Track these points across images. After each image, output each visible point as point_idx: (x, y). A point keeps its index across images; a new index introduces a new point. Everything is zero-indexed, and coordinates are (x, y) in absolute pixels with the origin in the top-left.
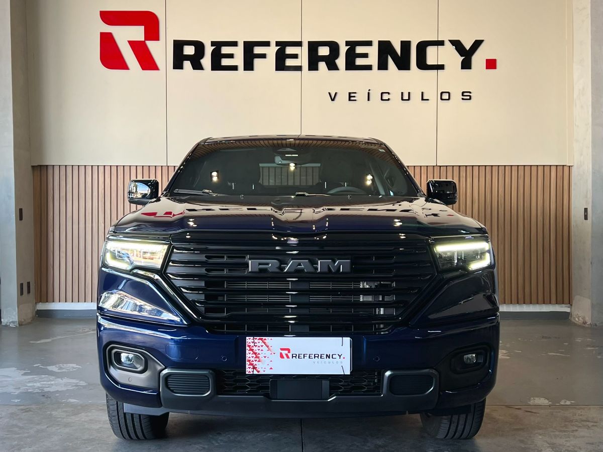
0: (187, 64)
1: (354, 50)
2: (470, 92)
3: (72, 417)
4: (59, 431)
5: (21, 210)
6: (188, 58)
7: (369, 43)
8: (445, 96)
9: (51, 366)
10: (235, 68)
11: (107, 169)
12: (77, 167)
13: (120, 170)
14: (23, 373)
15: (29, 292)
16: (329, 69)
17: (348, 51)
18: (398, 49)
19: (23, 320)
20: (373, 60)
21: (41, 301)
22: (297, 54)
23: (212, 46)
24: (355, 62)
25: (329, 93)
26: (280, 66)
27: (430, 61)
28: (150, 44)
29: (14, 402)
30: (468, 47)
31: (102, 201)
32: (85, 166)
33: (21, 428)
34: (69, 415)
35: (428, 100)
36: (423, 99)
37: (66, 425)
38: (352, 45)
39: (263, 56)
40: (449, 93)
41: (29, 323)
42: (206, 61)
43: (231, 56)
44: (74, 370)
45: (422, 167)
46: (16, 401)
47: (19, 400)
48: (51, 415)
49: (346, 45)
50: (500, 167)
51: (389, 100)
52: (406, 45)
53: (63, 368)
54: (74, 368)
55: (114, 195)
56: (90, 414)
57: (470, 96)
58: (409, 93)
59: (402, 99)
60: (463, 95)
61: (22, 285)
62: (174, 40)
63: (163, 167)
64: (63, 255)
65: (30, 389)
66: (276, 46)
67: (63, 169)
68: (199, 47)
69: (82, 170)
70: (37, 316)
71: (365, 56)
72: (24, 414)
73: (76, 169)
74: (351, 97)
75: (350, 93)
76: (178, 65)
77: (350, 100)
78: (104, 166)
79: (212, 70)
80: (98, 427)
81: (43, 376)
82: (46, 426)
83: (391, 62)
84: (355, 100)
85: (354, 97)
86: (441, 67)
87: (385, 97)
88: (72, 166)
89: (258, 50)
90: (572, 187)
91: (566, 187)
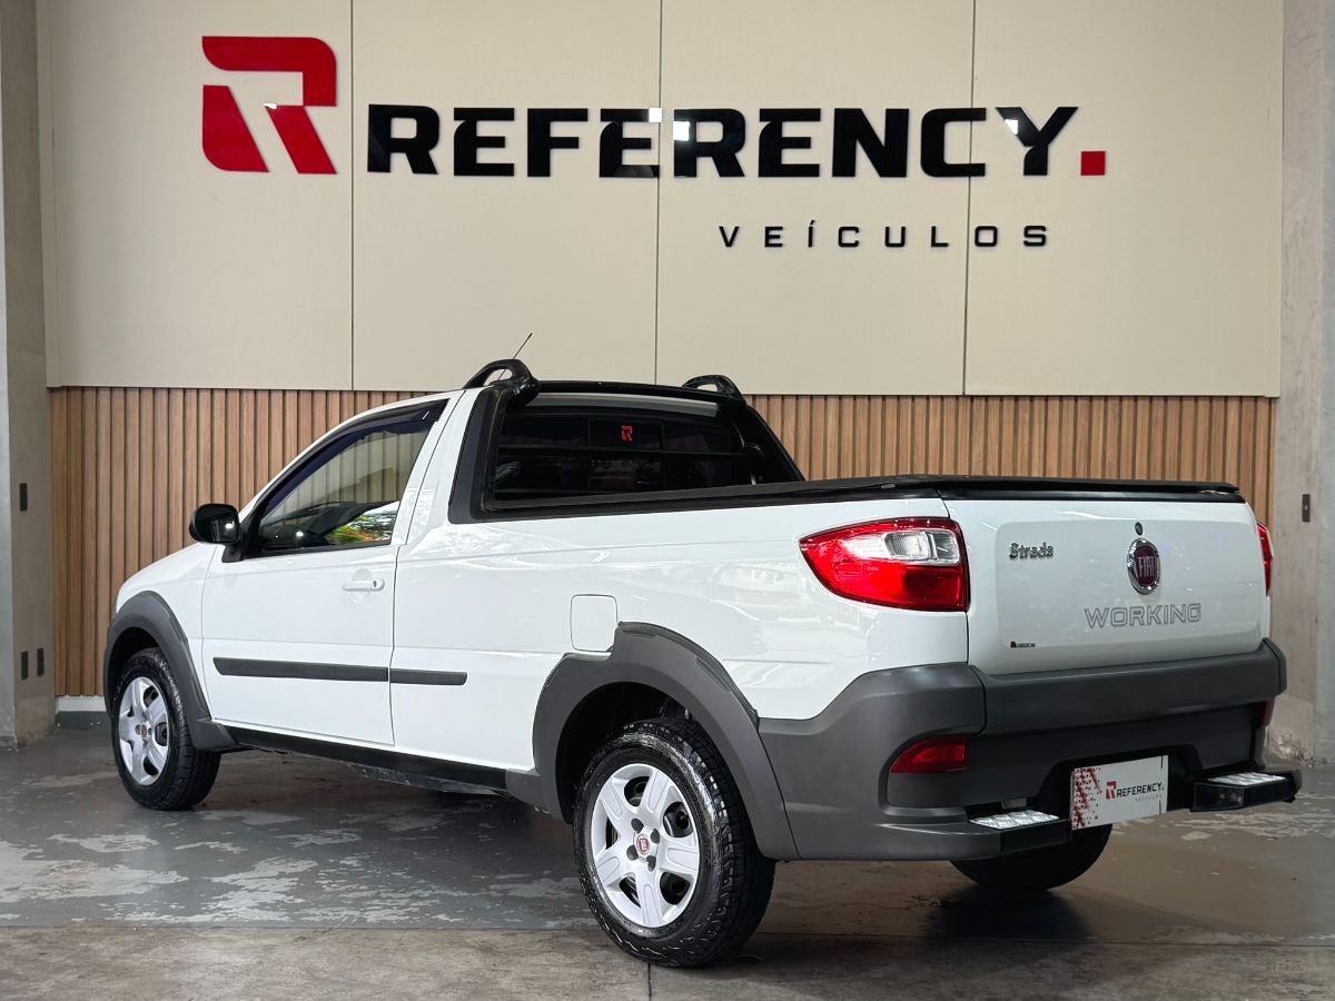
0: (400, 161)
1: (779, 130)
2: (1043, 228)
3: (136, 955)
4: (106, 987)
5: (23, 488)
6: (402, 145)
7: (813, 115)
8: (986, 237)
9: (89, 840)
10: (506, 170)
11: (219, 397)
12: (151, 393)
13: (248, 399)
14: (24, 855)
15: (41, 671)
16: (722, 174)
17: (764, 133)
18: (879, 128)
19: (27, 735)
20: (822, 151)
21: (68, 691)
22: (650, 139)
23: (457, 117)
24: (780, 159)
25: (722, 229)
26: (611, 165)
27: (953, 155)
28: (317, 114)
29: (5, 919)
30: (1040, 123)
31: (205, 469)
32: (169, 390)
33: (19, 978)
34: (127, 953)
35: (945, 245)
36: (934, 244)
37: (122, 973)
38: (774, 118)
39: (572, 143)
40: (995, 230)
41: (41, 743)
42: (443, 154)
43: (498, 142)
44: (141, 848)
45: (931, 400)
46: (9, 916)
47: (17, 916)
48: (87, 949)
49: (762, 119)
50: (1109, 402)
51: (856, 244)
52: (897, 119)
53: (116, 845)
54: (139, 844)
55: (233, 456)
56: (174, 949)
57: (1043, 237)
58: (903, 229)
59: (888, 244)
60: (1027, 235)
61: (25, 656)
62: (371, 106)
63: (345, 396)
65: (41, 891)
66: (602, 120)
67: (119, 396)
68: (427, 120)
69: (162, 398)
70: (59, 725)
71: (804, 143)
72: (27, 947)
73: (148, 396)
74: (771, 237)
75: (768, 229)
76: (378, 163)
77: (768, 244)
78: (212, 390)
79: (456, 174)
80: (192, 978)
81: (72, 861)
82: (76, 976)
83: (862, 160)
84: (780, 245)
85: (778, 237)
86: (977, 170)
87: (849, 237)
88: (140, 389)
89: (559, 129)
90: (1277, 446)
91: (1261, 447)
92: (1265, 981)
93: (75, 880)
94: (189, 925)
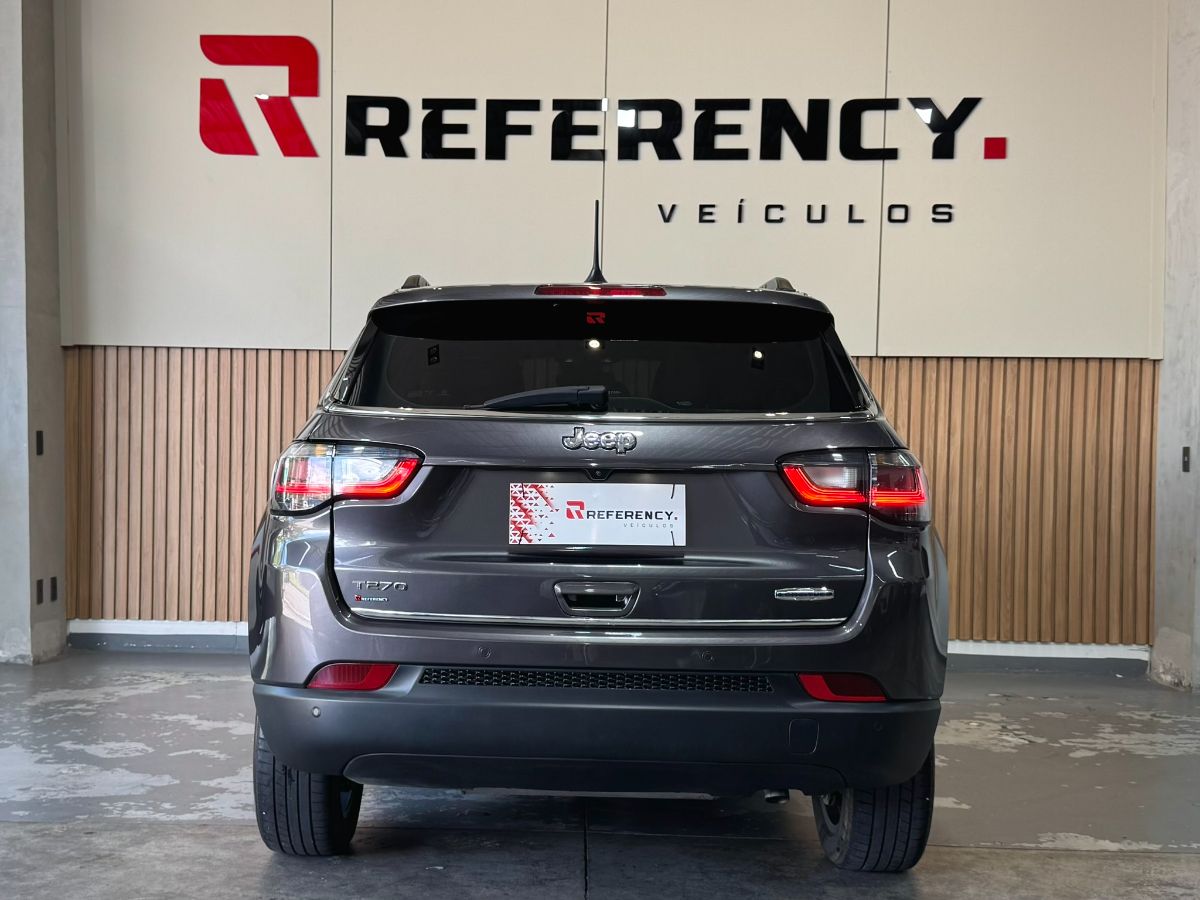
0: (374, 145)
1: (713, 118)
2: (950, 206)
3: (131, 849)
4: (103, 876)
5: (40, 435)
6: (376, 131)
7: (743, 105)
8: (899, 214)
9: (93, 746)
10: (469, 154)
11: (213, 355)
12: (153, 349)
13: (238, 357)
14: (37, 759)
15: (54, 597)
16: (661, 157)
17: (699, 119)
18: (803, 115)
19: (42, 654)
20: (751, 138)
21: (75, 618)
22: (597, 126)
23: (424, 107)
24: (712, 143)
25: (660, 206)
26: (562, 149)
27: (869, 141)
28: (299, 103)
29: (17, 816)
30: (948, 113)
31: (200, 420)
32: (168, 348)
33: (28, 868)
34: (126, 846)
35: (862, 221)
36: (851, 220)
37: (120, 863)
38: (708, 107)
39: (526, 130)
40: (906, 207)
41: (53, 660)
42: (412, 139)
43: (462, 129)
44: (139, 754)
46: (21, 813)
47: (27, 813)
48: (88, 843)
49: (697, 108)
50: (1009, 362)
51: (781, 220)
52: (819, 108)
53: (117, 751)
54: (137, 751)
55: (225, 407)
56: (166, 843)
57: (950, 214)
58: (824, 207)
59: (810, 220)
60: (935, 212)
61: (40, 584)
62: (349, 97)
63: (324, 354)
64: (122, 526)
65: (50, 791)
66: (555, 108)
67: (124, 354)
68: (399, 109)
69: (162, 355)
70: (70, 645)
71: (735, 130)
72: (36, 840)
73: (150, 353)
74: (704, 213)
75: (702, 207)
76: (355, 147)
77: (701, 221)
78: (206, 349)
79: (424, 157)
80: (181, 869)
81: (78, 765)
82: (78, 866)
83: (787, 144)
84: (713, 221)
85: (711, 214)
86: (890, 154)
87: (775, 214)
88: (143, 347)
89: (514, 118)
90: (1160, 403)
91: (1146, 404)
92: (1141, 885)
93: (79, 782)
94: (179, 824)
